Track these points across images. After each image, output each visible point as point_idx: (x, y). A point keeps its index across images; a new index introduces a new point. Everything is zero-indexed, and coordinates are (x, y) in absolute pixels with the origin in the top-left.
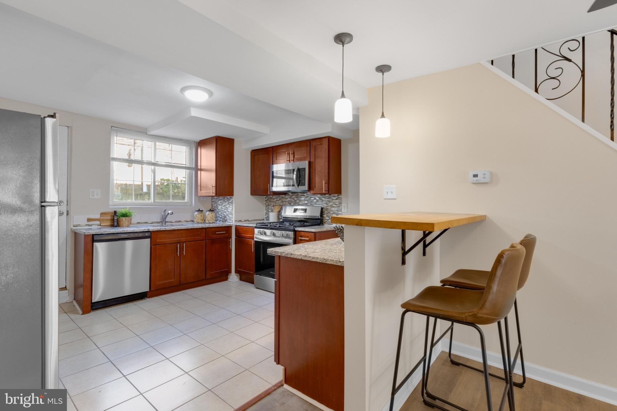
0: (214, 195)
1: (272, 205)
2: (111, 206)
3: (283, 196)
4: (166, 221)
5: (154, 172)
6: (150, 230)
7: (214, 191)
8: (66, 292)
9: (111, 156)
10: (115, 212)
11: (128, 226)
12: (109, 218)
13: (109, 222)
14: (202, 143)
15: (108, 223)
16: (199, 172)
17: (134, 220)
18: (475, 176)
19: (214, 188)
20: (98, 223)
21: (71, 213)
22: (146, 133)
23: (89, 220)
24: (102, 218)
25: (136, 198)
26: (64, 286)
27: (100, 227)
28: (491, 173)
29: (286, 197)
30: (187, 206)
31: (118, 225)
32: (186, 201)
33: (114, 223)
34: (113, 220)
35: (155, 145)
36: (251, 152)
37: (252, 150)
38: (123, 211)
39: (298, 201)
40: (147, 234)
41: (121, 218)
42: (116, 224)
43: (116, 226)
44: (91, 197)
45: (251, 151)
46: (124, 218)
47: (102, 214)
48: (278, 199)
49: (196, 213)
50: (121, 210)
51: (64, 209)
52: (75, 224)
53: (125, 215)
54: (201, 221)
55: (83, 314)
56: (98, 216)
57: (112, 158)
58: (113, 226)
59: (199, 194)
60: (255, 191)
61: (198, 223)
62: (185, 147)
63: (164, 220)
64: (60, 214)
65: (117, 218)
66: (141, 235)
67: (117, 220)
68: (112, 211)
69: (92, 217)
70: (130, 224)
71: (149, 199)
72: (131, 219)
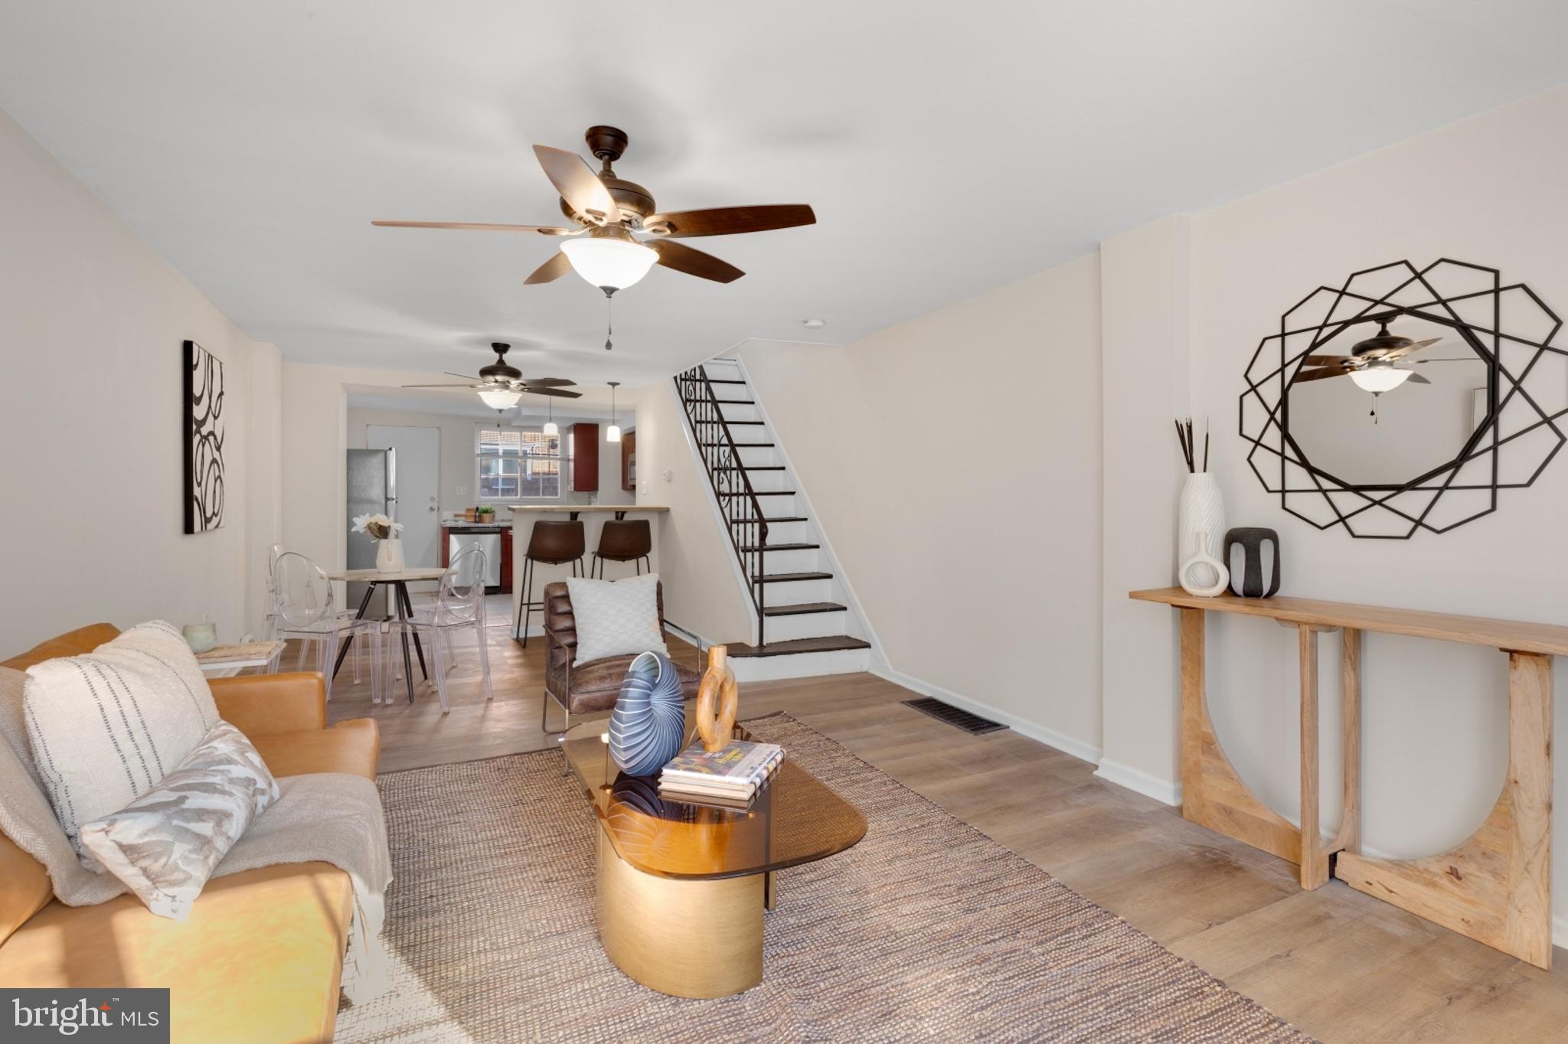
0: (574, 490)
2: (475, 502)
6: (501, 526)
10: (477, 508)
11: (490, 522)
12: (473, 514)
13: (472, 517)
15: (472, 520)
17: (497, 517)
20: (464, 518)
21: (441, 508)
23: (456, 516)
24: (467, 514)
27: (463, 521)
31: (481, 521)
32: (558, 497)
33: (476, 519)
34: (476, 516)
38: (486, 508)
41: (483, 514)
43: (478, 522)
44: (457, 493)
46: (485, 515)
47: (468, 510)
50: (483, 507)
51: (435, 506)
52: (446, 520)
53: (486, 512)
56: (464, 513)
58: (476, 522)
64: (432, 509)
65: (479, 514)
66: (491, 530)
67: (480, 516)
68: (475, 507)
69: (459, 513)
70: (493, 519)
71: (517, 495)
72: (494, 516)
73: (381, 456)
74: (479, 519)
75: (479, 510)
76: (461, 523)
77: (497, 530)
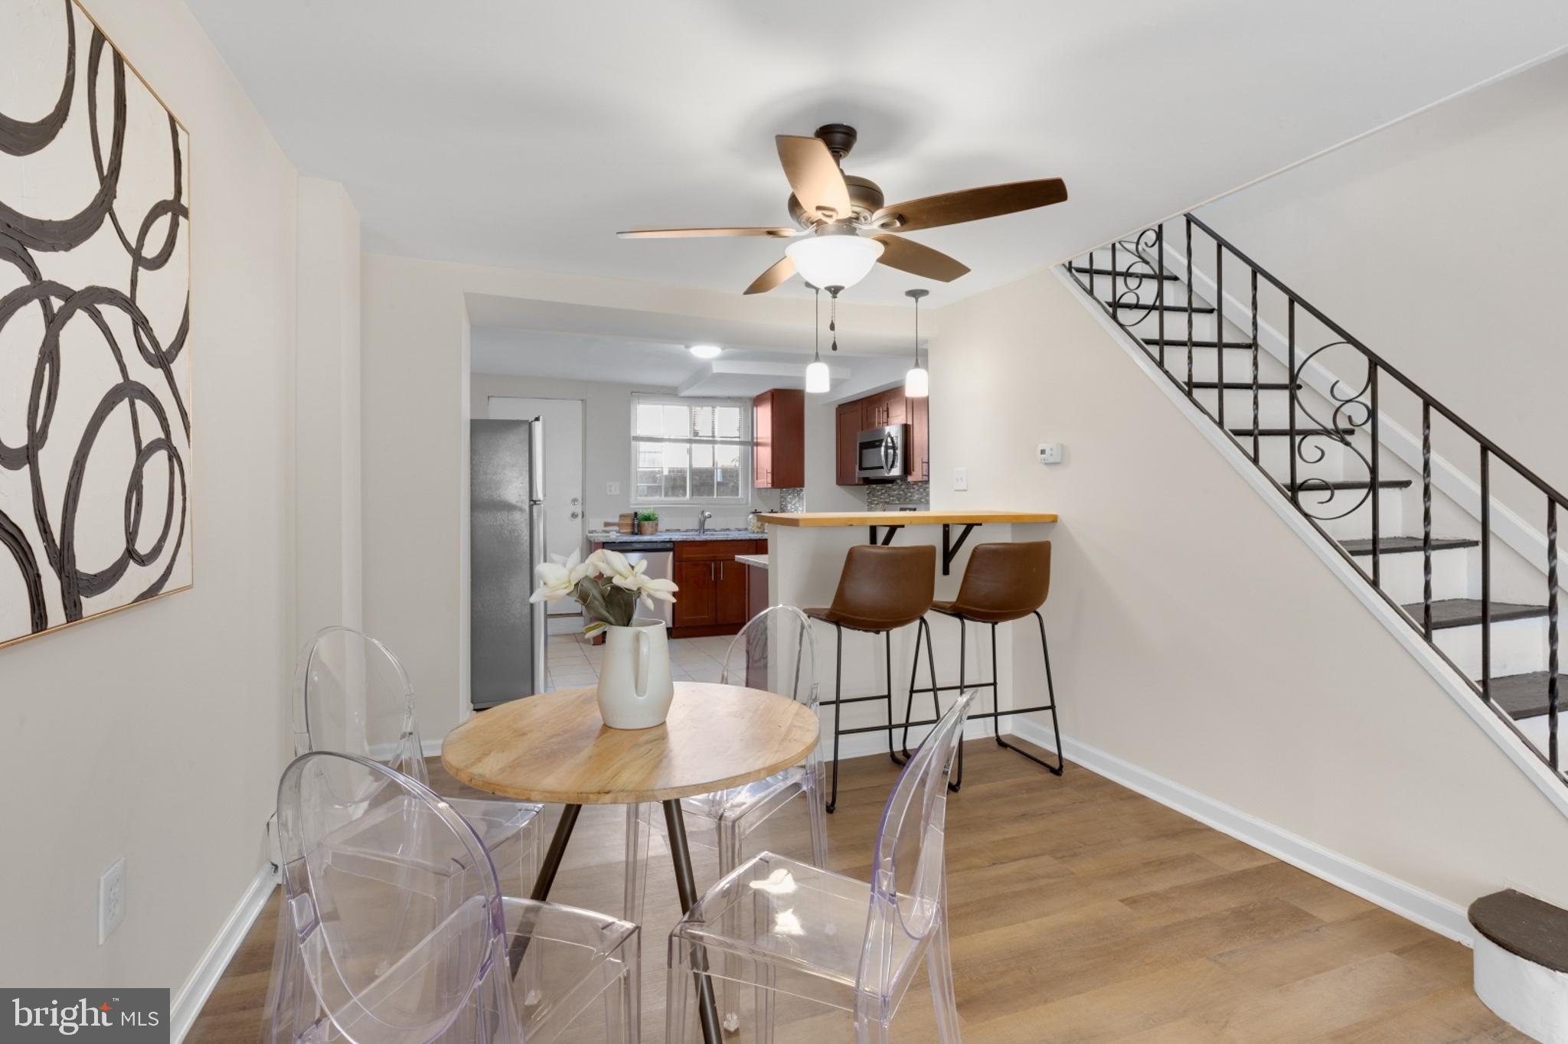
0: (770, 486)
1: (876, 502)
2: (633, 504)
3: (890, 485)
4: (706, 527)
5: (690, 452)
6: (673, 540)
7: (770, 480)
8: (582, 618)
9: (633, 434)
10: (636, 514)
11: (652, 534)
12: (629, 522)
13: (629, 527)
14: (758, 401)
15: (629, 530)
16: (755, 448)
17: (662, 526)
18: (1043, 452)
19: (770, 475)
20: (617, 528)
21: (586, 514)
22: (676, 395)
23: (607, 524)
24: (622, 522)
25: (666, 495)
26: (580, 612)
27: (619, 534)
28: (1062, 447)
29: (894, 487)
30: (741, 505)
31: (640, 532)
32: (740, 496)
33: (634, 529)
34: (633, 525)
35: (691, 410)
36: (837, 409)
37: (839, 406)
38: (646, 512)
39: (909, 494)
40: (668, 545)
41: (643, 522)
42: (636, 531)
43: (637, 534)
44: (609, 493)
45: (837, 406)
46: (646, 523)
47: (622, 516)
48: (883, 491)
49: (751, 516)
50: (643, 511)
51: (578, 509)
52: (592, 529)
53: (648, 518)
54: (758, 530)
55: (594, 645)
56: (616, 520)
57: (633, 437)
58: (633, 533)
59: (756, 486)
60: (843, 478)
61: (754, 532)
62: (738, 409)
63: (702, 528)
64: (574, 516)
65: (638, 522)
66: (660, 546)
67: (639, 525)
68: (633, 512)
69: (610, 520)
70: (655, 531)
71: (685, 494)
72: (657, 525)
73: (523, 433)
74: (637, 529)
75: (639, 516)
76: (614, 536)
77: (669, 545)
